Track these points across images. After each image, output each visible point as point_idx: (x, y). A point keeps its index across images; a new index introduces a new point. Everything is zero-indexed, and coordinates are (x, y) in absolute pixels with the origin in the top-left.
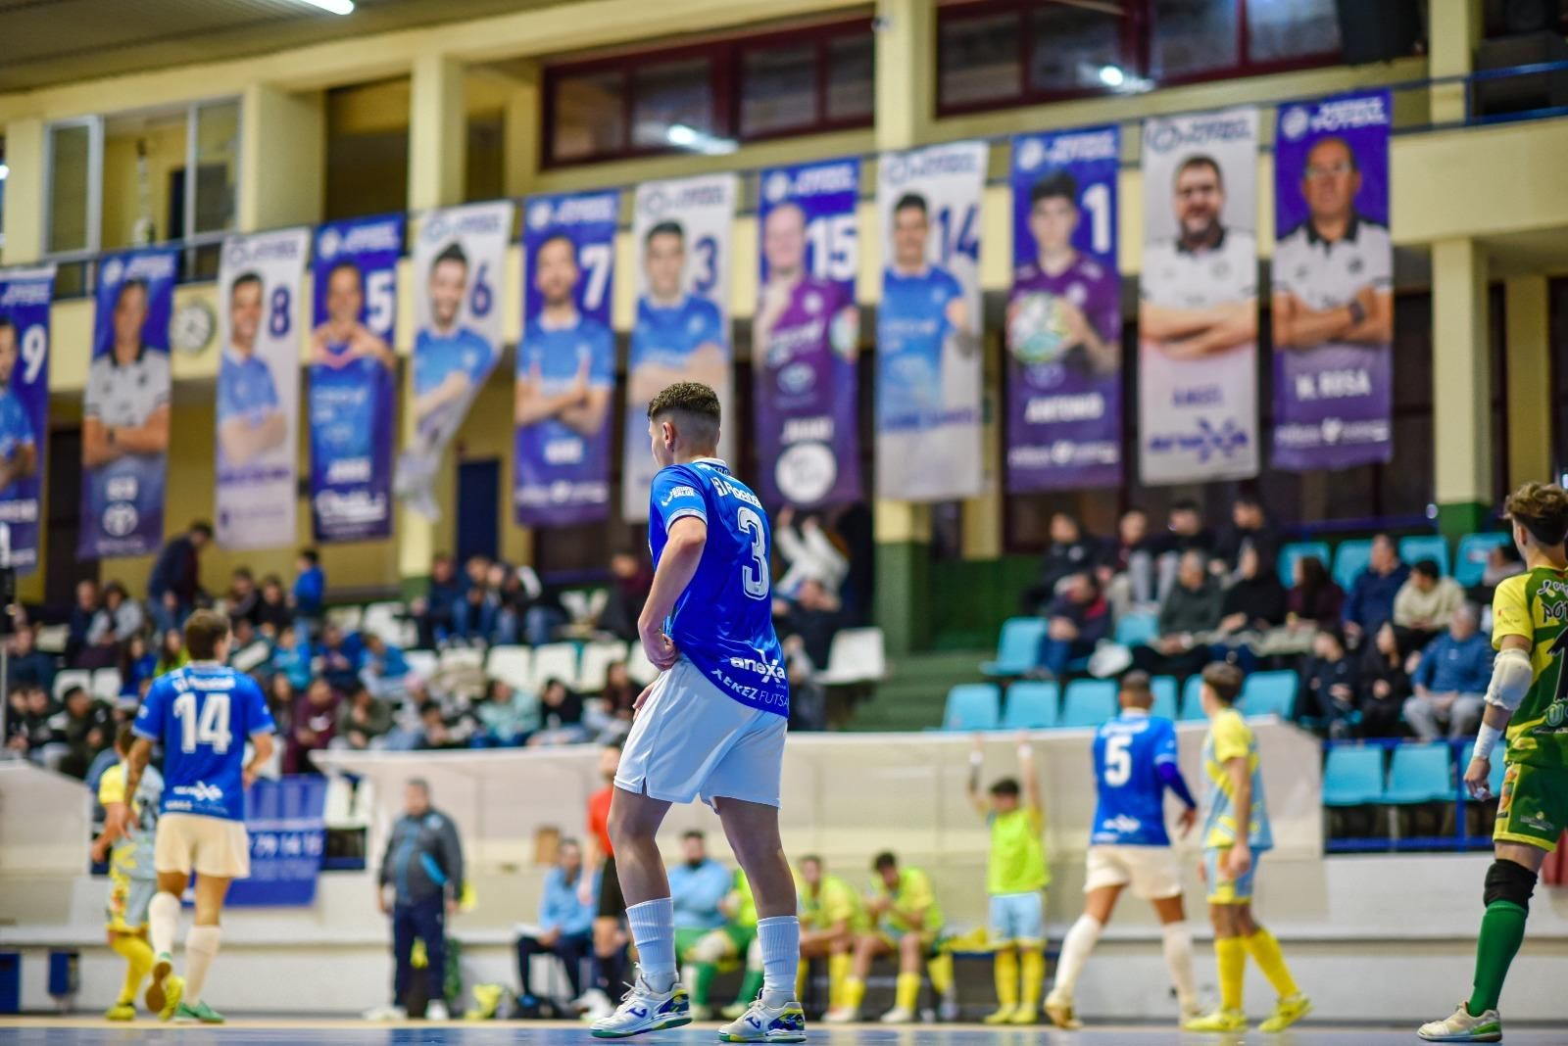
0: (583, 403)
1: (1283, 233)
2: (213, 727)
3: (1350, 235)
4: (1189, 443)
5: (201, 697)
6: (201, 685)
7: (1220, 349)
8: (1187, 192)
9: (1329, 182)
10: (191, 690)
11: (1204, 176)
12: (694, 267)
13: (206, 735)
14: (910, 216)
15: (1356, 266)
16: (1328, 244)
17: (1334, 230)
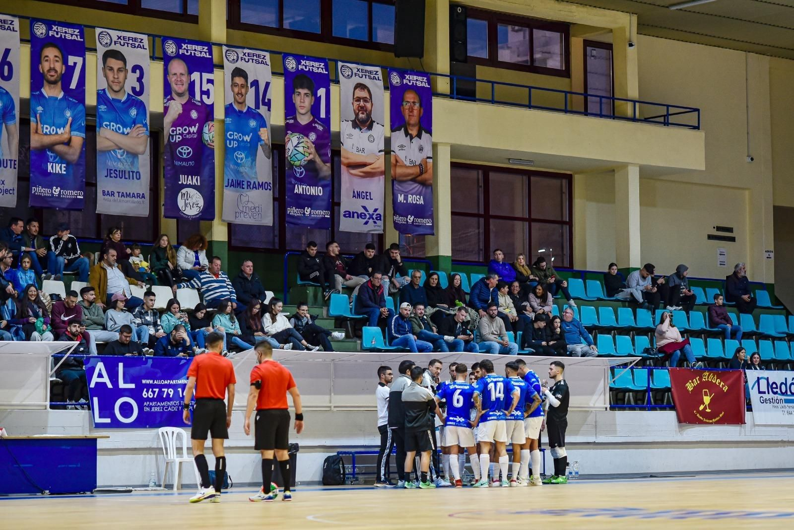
0: (68, 143)
1: (394, 129)
2: (500, 393)
3: (419, 136)
4: (360, 216)
5: (495, 383)
6: (495, 380)
7: (370, 175)
8: (358, 99)
9: (411, 110)
10: (492, 382)
11: (364, 94)
12: (131, 81)
13: (498, 395)
14: (239, 80)
15: (421, 149)
16: (411, 138)
17: (414, 132)
